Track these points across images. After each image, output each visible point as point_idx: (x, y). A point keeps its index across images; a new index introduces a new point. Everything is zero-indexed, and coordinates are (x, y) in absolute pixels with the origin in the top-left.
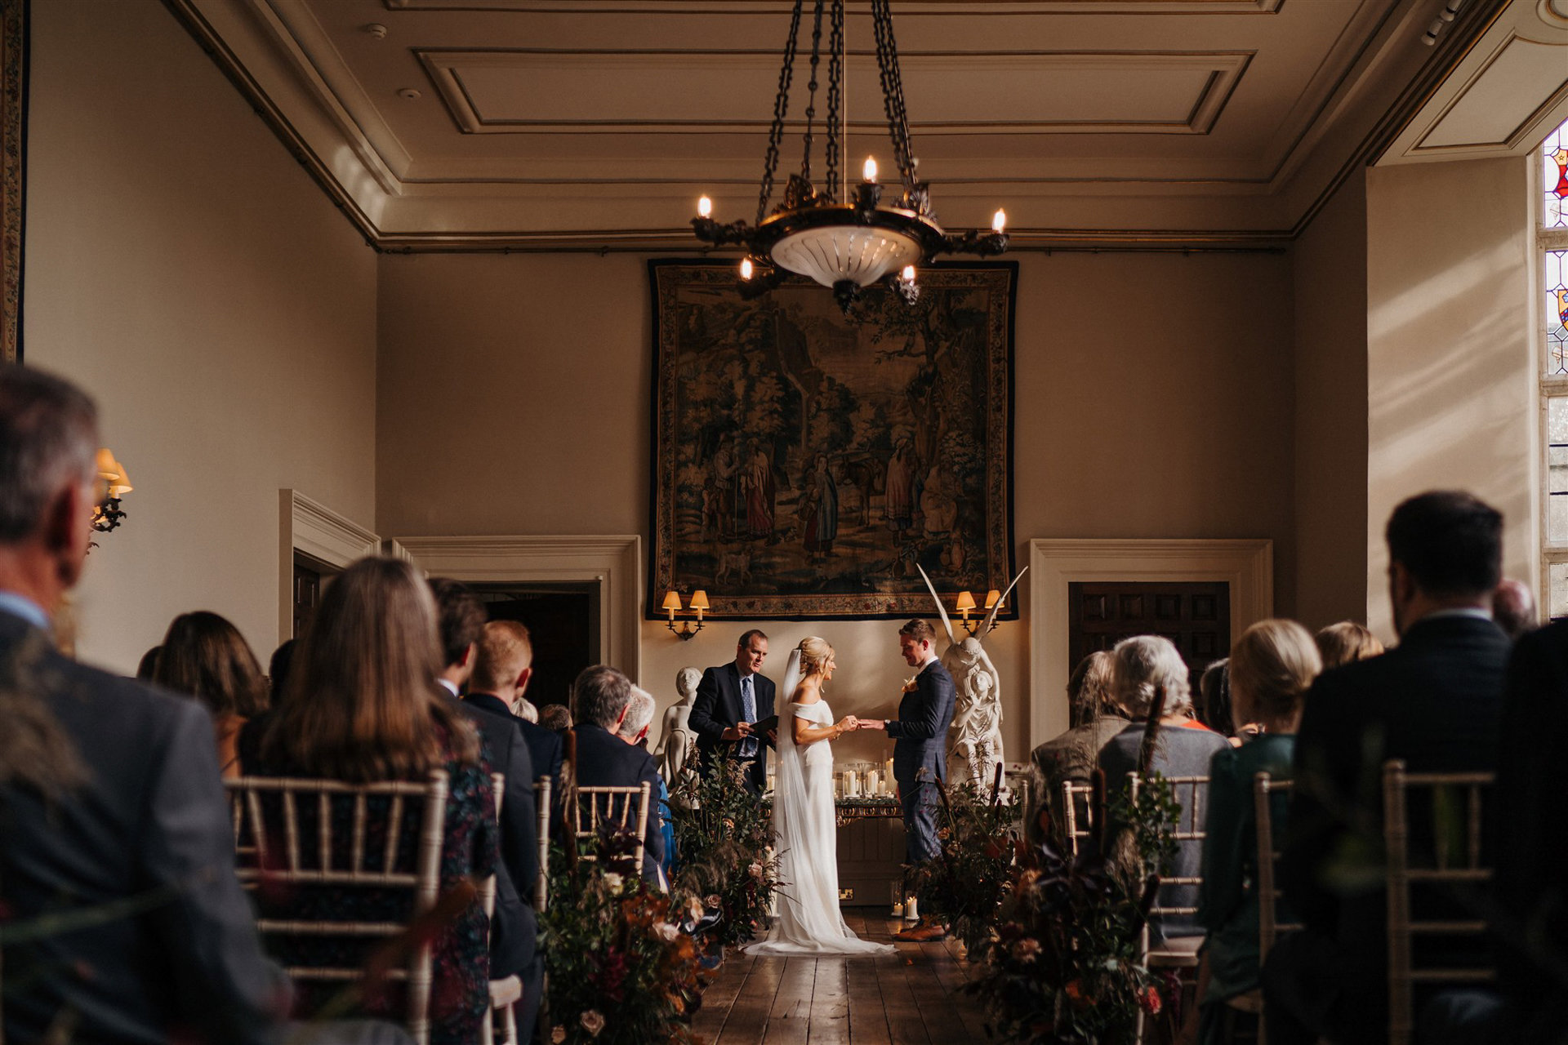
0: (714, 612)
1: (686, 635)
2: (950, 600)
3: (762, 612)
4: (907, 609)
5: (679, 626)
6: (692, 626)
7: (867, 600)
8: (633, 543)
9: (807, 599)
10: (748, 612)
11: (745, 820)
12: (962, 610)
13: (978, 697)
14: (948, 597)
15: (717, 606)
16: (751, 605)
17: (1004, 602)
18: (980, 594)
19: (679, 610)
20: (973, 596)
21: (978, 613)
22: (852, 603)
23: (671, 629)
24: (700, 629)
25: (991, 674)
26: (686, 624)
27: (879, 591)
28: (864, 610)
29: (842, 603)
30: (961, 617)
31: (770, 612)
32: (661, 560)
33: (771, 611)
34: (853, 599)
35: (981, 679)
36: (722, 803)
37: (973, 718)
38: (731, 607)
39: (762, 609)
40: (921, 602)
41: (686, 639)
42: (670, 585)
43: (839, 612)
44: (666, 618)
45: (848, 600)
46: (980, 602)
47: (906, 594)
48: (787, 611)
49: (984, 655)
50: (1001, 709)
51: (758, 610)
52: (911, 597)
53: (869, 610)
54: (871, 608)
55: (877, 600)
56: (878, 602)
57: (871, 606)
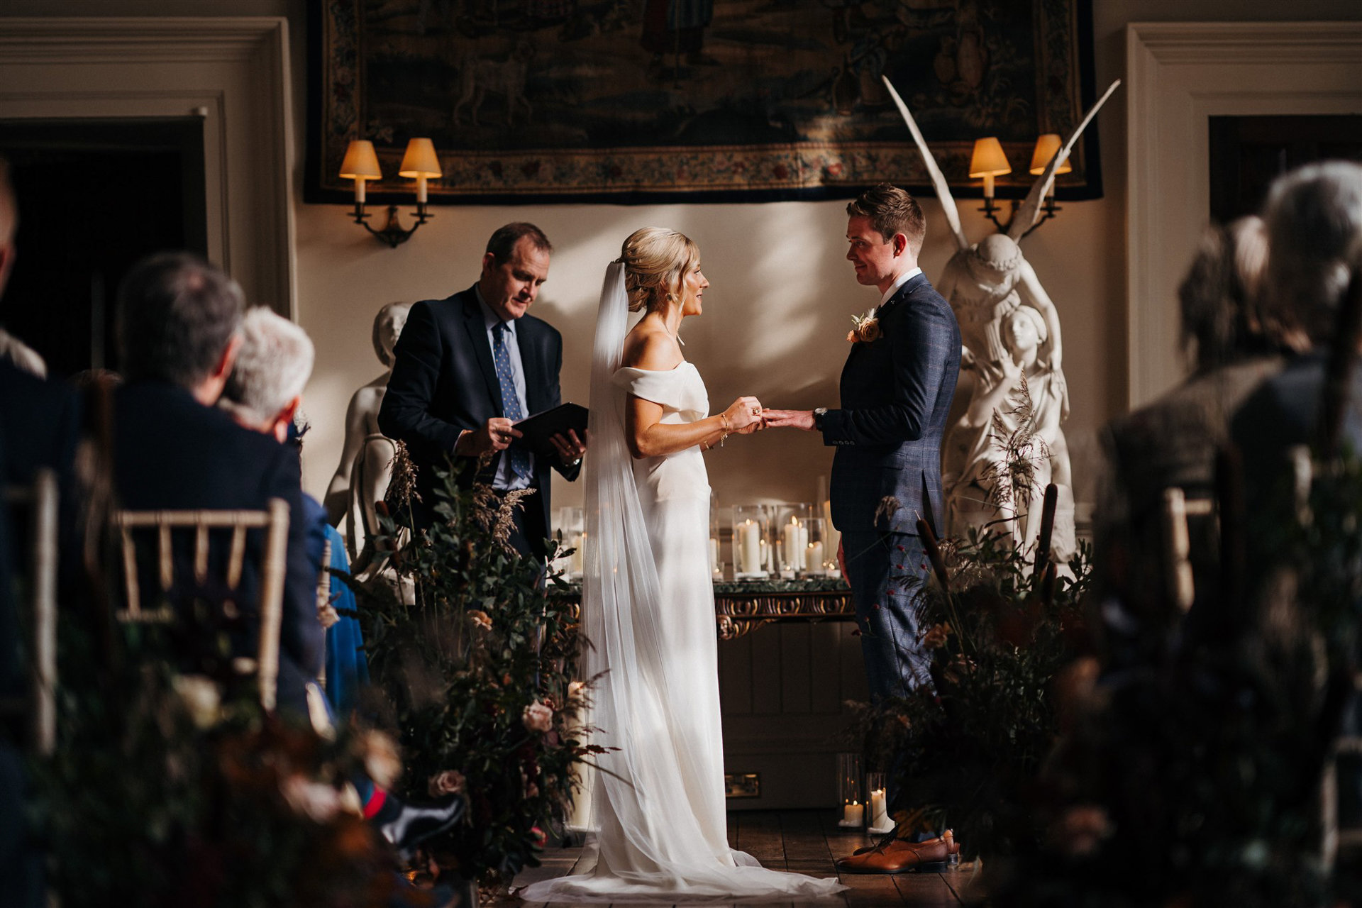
0: (453, 184)
1: (393, 236)
2: (956, 158)
3: (556, 185)
4: (865, 176)
5: (377, 216)
6: (405, 216)
7: (778, 157)
8: (272, 36)
9: (651, 157)
10: (526, 185)
11: (516, 613)
12: (981, 179)
13: (1016, 361)
14: (953, 152)
15: (458, 173)
16: (531, 170)
17: (1072, 159)
18: (1020, 145)
19: (376, 182)
20: (1004, 148)
21: (1016, 184)
22: (747, 164)
23: (359, 222)
24: (422, 222)
25: (1043, 312)
26: (392, 212)
27: (806, 139)
28: (773, 180)
29: (727, 164)
30: (978, 193)
31: (573, 186)
32: (335, 73)
33: (574, 184)
34: (751, 155)
35: (1022, 324)
36: (465, 575)
38: (488, 175)
39: (555, 178)
40: (895, 161)
41: (394, 245)
42: (355, 126)
43: (720, 184)
44: (349, 198)
45: (738, 158)
46: (1020, 159)
47: (862, 144)
48: (609, 183)
49: (1027, 272)
50: (1064, 388)
51: (547, 179)
52: (873, 152)
53: (784, 181)
54: (789, 176)
55: (801, 158)
56: (803, 162)
57: (789, 170)
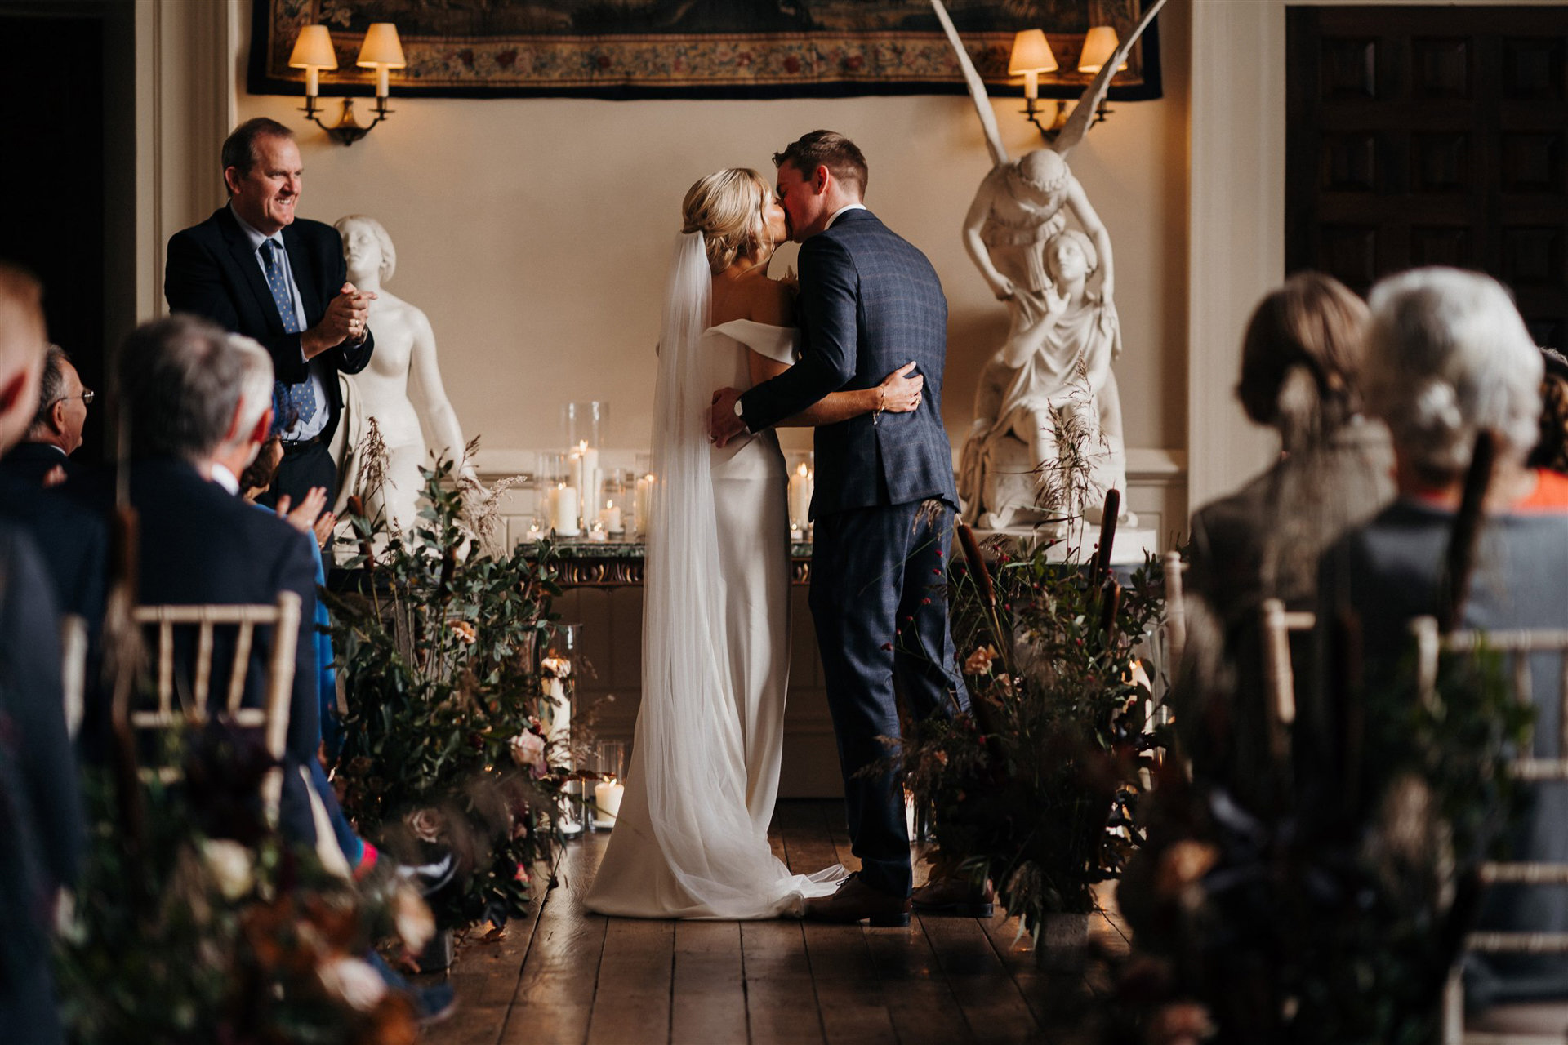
0: (417, 74)
1: (347, 134)
2: (994, 51)
3: (534, 77)
4: (889, 71)
5: (331, 110)
6: (363, 110)
7: (791, 48)
9: (645, 46)
10: (499, 77)
12: (1022, 77)
13: (1061, 292)
14: (991, 44)
15: (423, 62)
16: (506, 60)
18: (1068, 37)
19: (330, 72)
20: (1049, 41)
21: (1062, 82)
22: (754, 55)
23: (310, 117)
24: (382, 118)
25: (1093, 237)
26: (347, 104)
27: (821, 28)
28: (784, 74)
29: (731, 55)
30: (1019, 92)
31: (554, 77)
33: (556, 76)
34: (758, 45)
35: (1069, 251)
37: (1049, 346)
38: (458, 65)
39: (535, 69)
40: (924, 54)
41: (348, 143)
42: (307, 8)
43: (723, 78)
44: (299, 89)
45: (744, 48)
46: (1068, 55)
47: (887, 34)
48: (596, 76)
49: (1075, 190)
50: (1116, 323)
51: (525, 69)
52: (899, 44)
53: (796, 75)
54: (802, 69)
55: (816, 50)
56: (818, 54)
57: (802, 62)
